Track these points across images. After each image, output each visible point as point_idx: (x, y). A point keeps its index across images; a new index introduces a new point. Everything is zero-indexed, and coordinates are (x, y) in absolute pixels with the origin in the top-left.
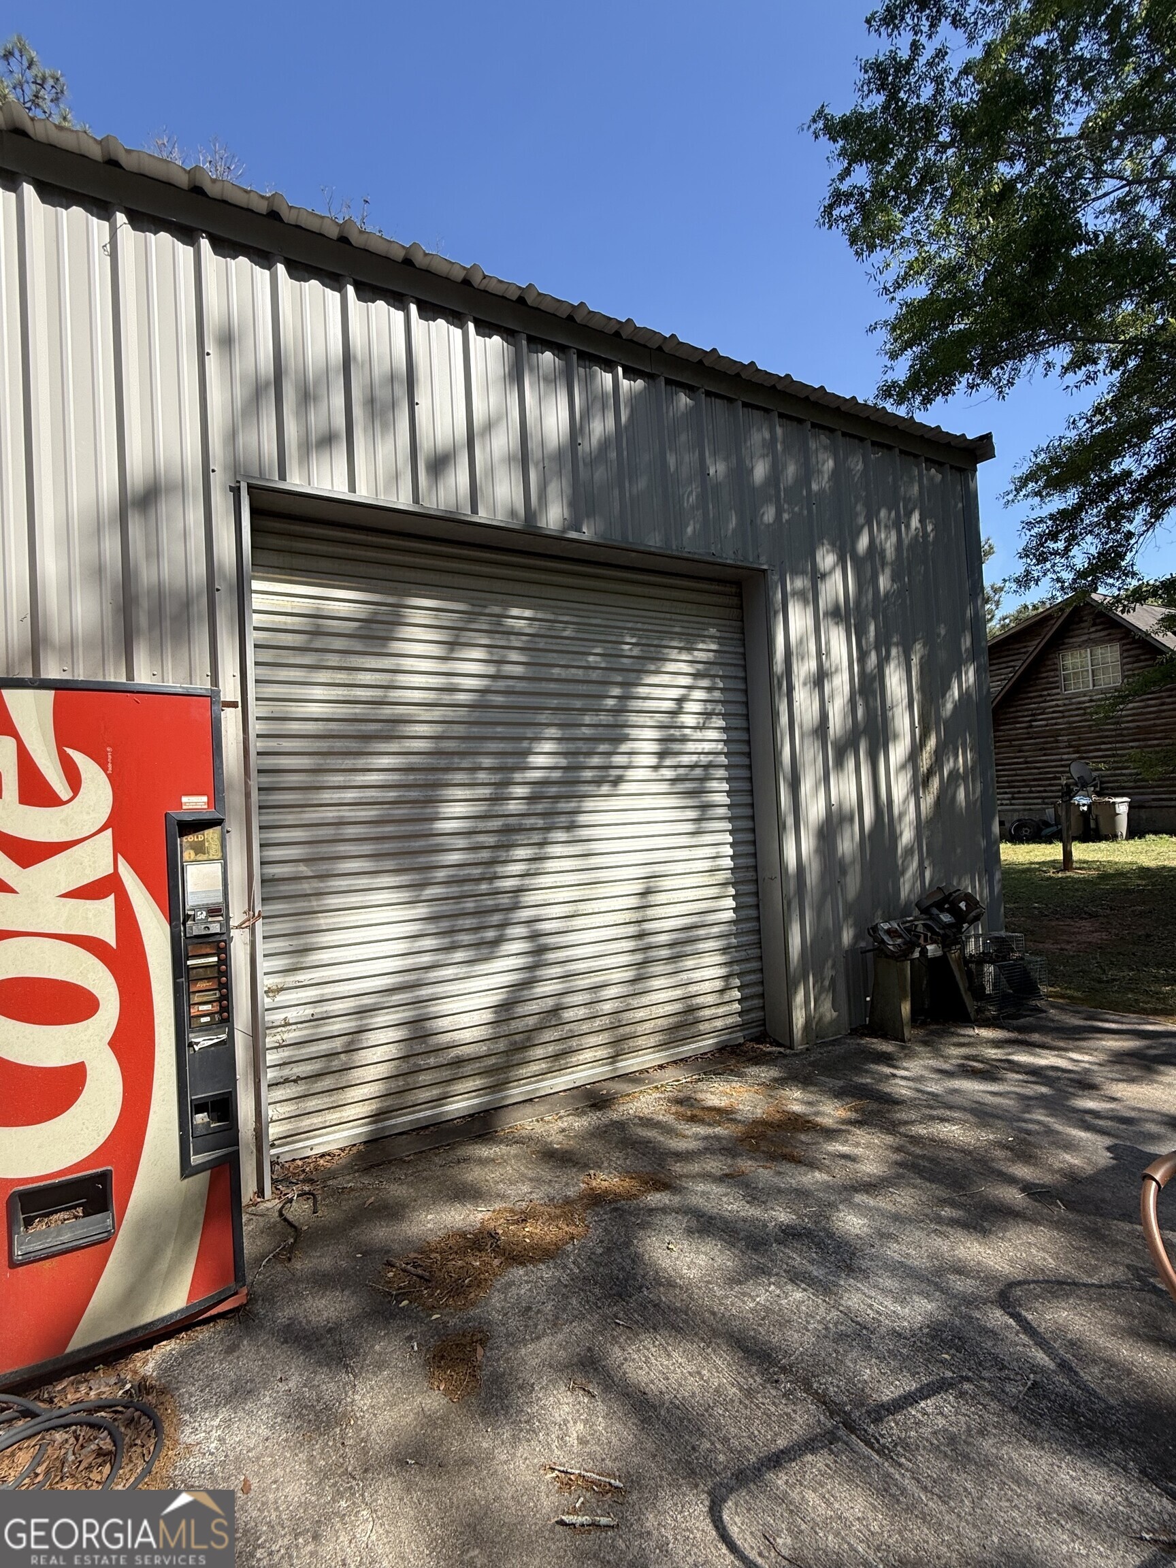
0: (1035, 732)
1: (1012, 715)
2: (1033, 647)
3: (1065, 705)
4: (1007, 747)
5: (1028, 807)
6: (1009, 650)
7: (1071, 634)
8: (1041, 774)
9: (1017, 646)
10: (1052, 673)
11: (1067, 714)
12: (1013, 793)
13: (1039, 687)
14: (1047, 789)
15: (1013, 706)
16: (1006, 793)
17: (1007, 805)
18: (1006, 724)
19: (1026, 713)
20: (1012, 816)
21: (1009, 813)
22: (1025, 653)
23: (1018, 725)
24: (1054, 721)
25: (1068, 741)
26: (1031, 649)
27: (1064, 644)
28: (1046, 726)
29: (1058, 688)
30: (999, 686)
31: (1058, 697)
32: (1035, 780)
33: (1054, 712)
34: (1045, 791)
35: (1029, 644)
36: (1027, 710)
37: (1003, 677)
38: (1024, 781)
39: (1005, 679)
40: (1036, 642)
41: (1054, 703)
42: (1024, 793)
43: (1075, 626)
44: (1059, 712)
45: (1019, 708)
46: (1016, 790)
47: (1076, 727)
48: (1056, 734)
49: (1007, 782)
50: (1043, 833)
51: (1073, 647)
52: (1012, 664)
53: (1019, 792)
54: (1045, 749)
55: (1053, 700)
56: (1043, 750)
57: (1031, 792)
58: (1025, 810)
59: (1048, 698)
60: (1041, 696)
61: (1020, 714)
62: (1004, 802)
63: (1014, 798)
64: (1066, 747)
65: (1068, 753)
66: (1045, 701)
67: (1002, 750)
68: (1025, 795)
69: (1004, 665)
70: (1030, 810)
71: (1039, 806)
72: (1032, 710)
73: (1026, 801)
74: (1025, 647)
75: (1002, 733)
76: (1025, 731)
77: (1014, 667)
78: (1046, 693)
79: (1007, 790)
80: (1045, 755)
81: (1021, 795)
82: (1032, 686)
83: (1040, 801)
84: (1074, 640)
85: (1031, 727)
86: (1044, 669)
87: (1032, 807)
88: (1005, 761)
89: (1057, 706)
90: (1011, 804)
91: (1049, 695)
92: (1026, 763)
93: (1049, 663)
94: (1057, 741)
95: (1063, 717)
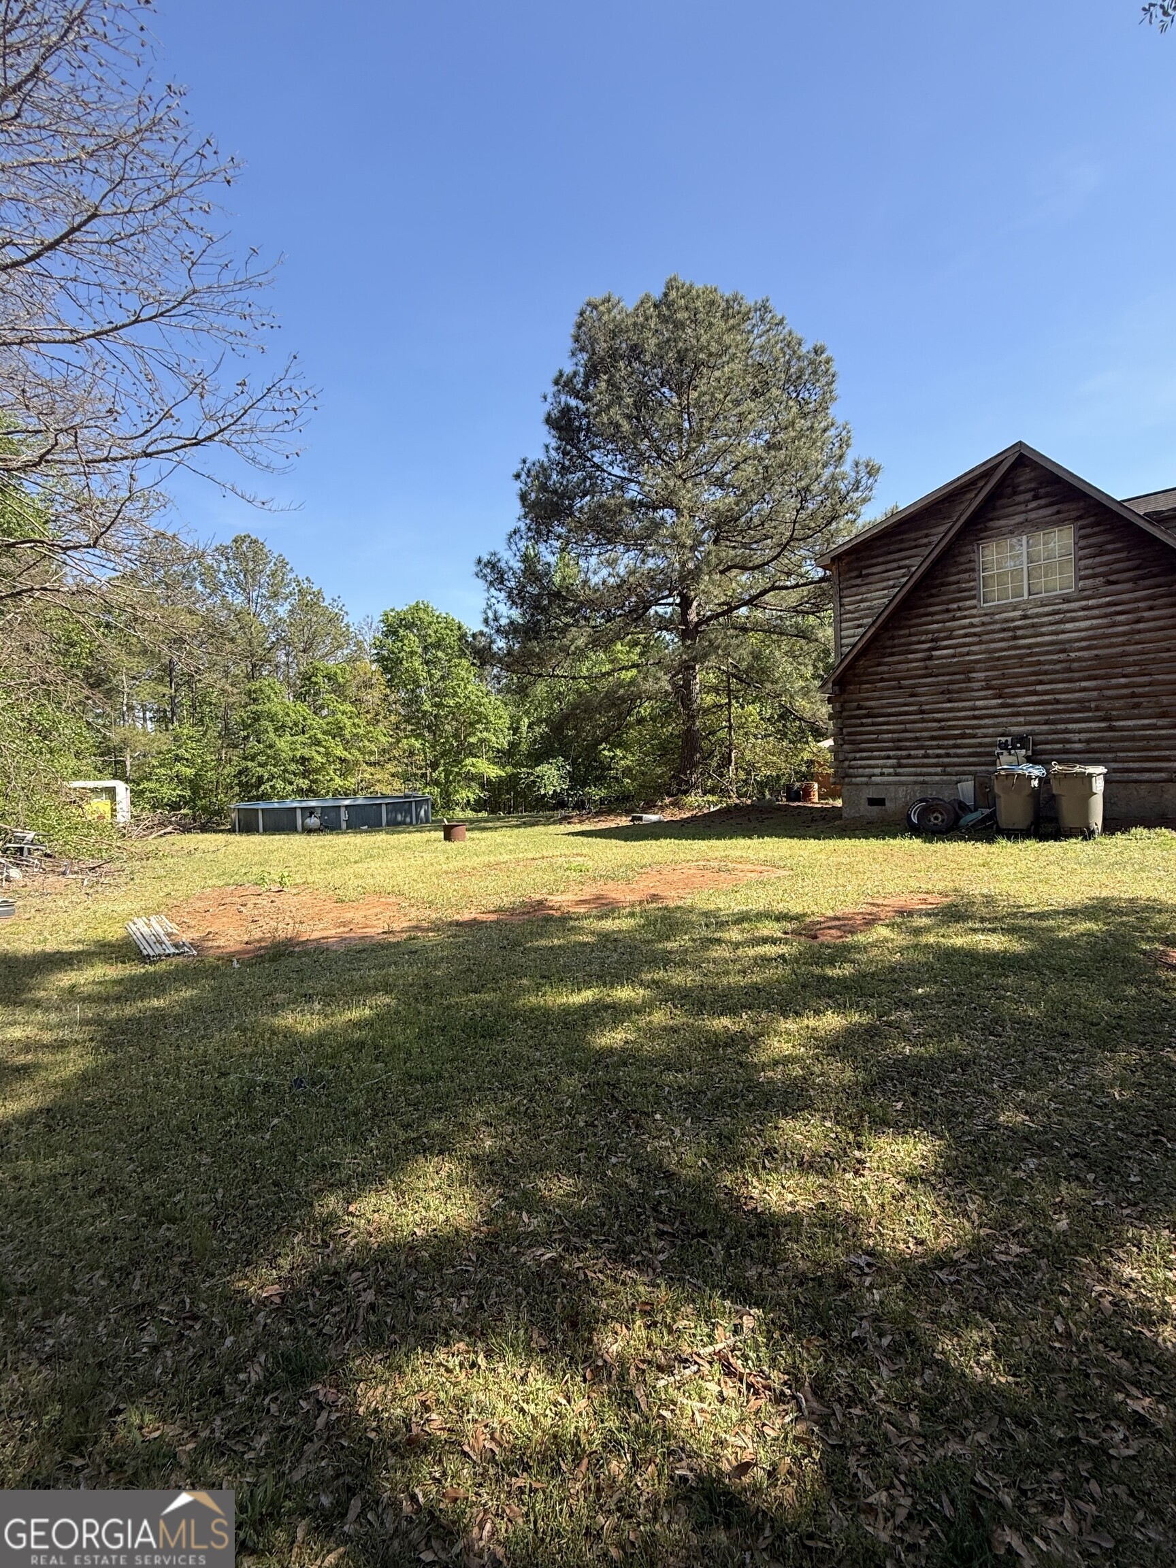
0: (938, 667)
1: (902, 641)
2: (940, 534)
3: (983, 624)
4: (894, 688)
5: (921, 778)
6: (902, 541)
7: (996, 514)
8: (942, 729)
9: (913, 535)
10: (966, 576)
11: (985, 638)
12: (899, 758)
13: (944, 598)
14: (952, 751)
15: (902, 628)
16: (889, 757)
17: (889, 775)
18: (892, 655)
19: (923, 638)
20: (896, 791)
21: (892, 788)
22: (925, 545)
23: (910, 656)
24: (965, 650)
25: (987, 679)
26: (935, 539)
27: (986, 529)
28: (954, 656)
29: (973, 597)
30: (885, 596)
31: (974, 612)
32: (933, 738)
33: (966, 636)
34: (948, 755)
35: (934, 531)
36: (927, 632)
37: (891, 583)
38: (917, 739)
39: (894, 587)
40: (943, 528)
41: (968, 621)
42: (916, 757)
43: (1005, 501)
44: (975, 635)
45: (912, 630)
46: (904, 753)
47: (998, 659)
48: (967, 670)
49: (892, 741)
50: (962, 822)
51: (1001, 534)
52: (907, 562)
53: (909, 757)
54: (949, 692)
55: (965, 617)
56: (948, 694)
57: (926, 756)
58: (915, 783)
59: (958, 614)
60: (948, 611)
61: (914, 639)
62: (886, 771)
63: (900, 766)
64: (983, 689)
65: (985, 698)
66: (954, 619)
67: (886, 693)
68: (916, 761)
69: (895, 565)
70: (924, 783)
71: (937, 778)
72: (933, 632)
73: (919, 770)
74: (927, 536)
75: (885, 668)
76: (921, 664)
77: (908, 567)
78: (955, 606)
79: (891, 753)
80: (950, 701)
81: (911, 761)
82: (932, 596)
83: (939, 769)
84: (1002, 522)
85: (930, 658)
86: (954, 570)
87: (927, 778)
88: (889, 710)
89: (972, 625)
90: (897, 774)
91: (959, 609)
92: (922, 712)
93: (962, 559)
94: (969, 680)
95: (980, 643)
